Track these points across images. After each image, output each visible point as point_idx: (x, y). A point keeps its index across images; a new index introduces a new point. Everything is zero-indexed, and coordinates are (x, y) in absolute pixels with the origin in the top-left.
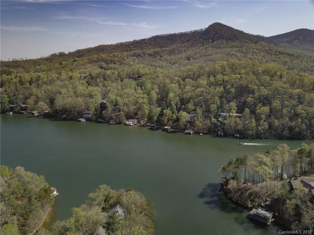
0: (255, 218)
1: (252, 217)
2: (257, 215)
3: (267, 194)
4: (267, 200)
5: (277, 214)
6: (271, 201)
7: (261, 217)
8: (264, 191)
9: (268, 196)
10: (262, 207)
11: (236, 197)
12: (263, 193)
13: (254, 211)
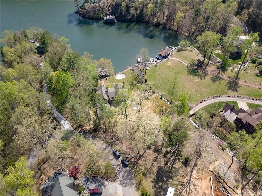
0: (107, 22)
1: (106, 22)
2: (108, 19)
3: (108, 6)
4: (109, 9)
5: (117, 15)
6: (111, 9)
7: (110, 19)
8: (106, 5)
9: (109, 7)
10: (108, 14)
11: (92, 14)
12: (105, 6)
13: (105, 18)
